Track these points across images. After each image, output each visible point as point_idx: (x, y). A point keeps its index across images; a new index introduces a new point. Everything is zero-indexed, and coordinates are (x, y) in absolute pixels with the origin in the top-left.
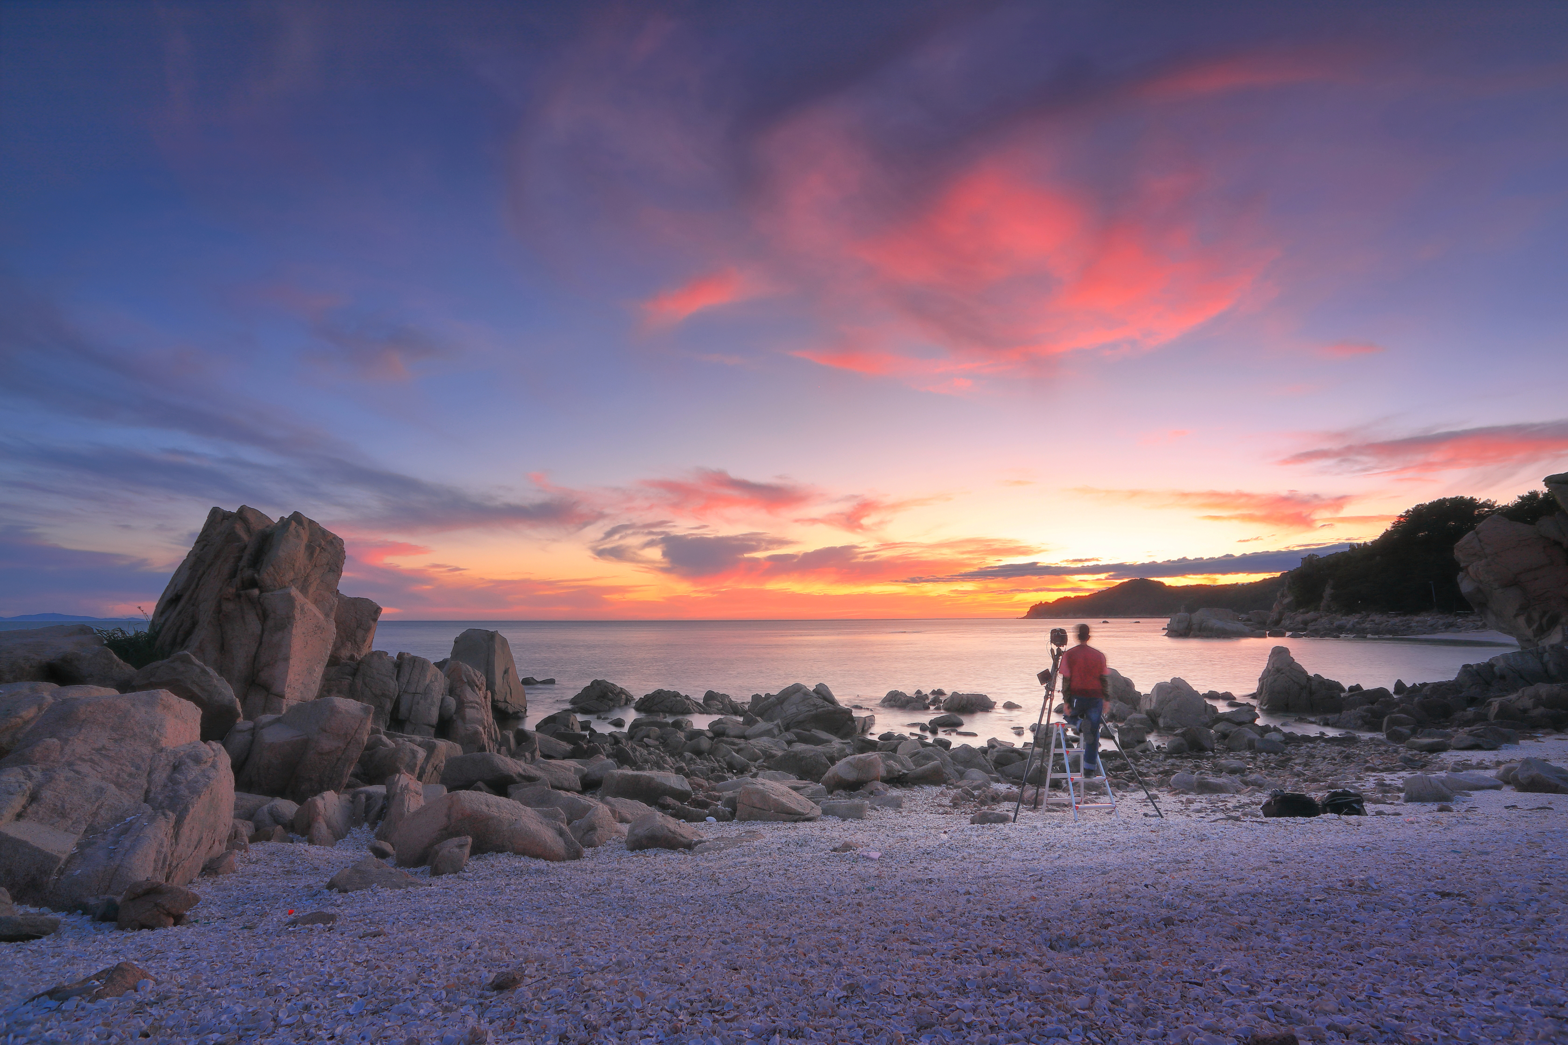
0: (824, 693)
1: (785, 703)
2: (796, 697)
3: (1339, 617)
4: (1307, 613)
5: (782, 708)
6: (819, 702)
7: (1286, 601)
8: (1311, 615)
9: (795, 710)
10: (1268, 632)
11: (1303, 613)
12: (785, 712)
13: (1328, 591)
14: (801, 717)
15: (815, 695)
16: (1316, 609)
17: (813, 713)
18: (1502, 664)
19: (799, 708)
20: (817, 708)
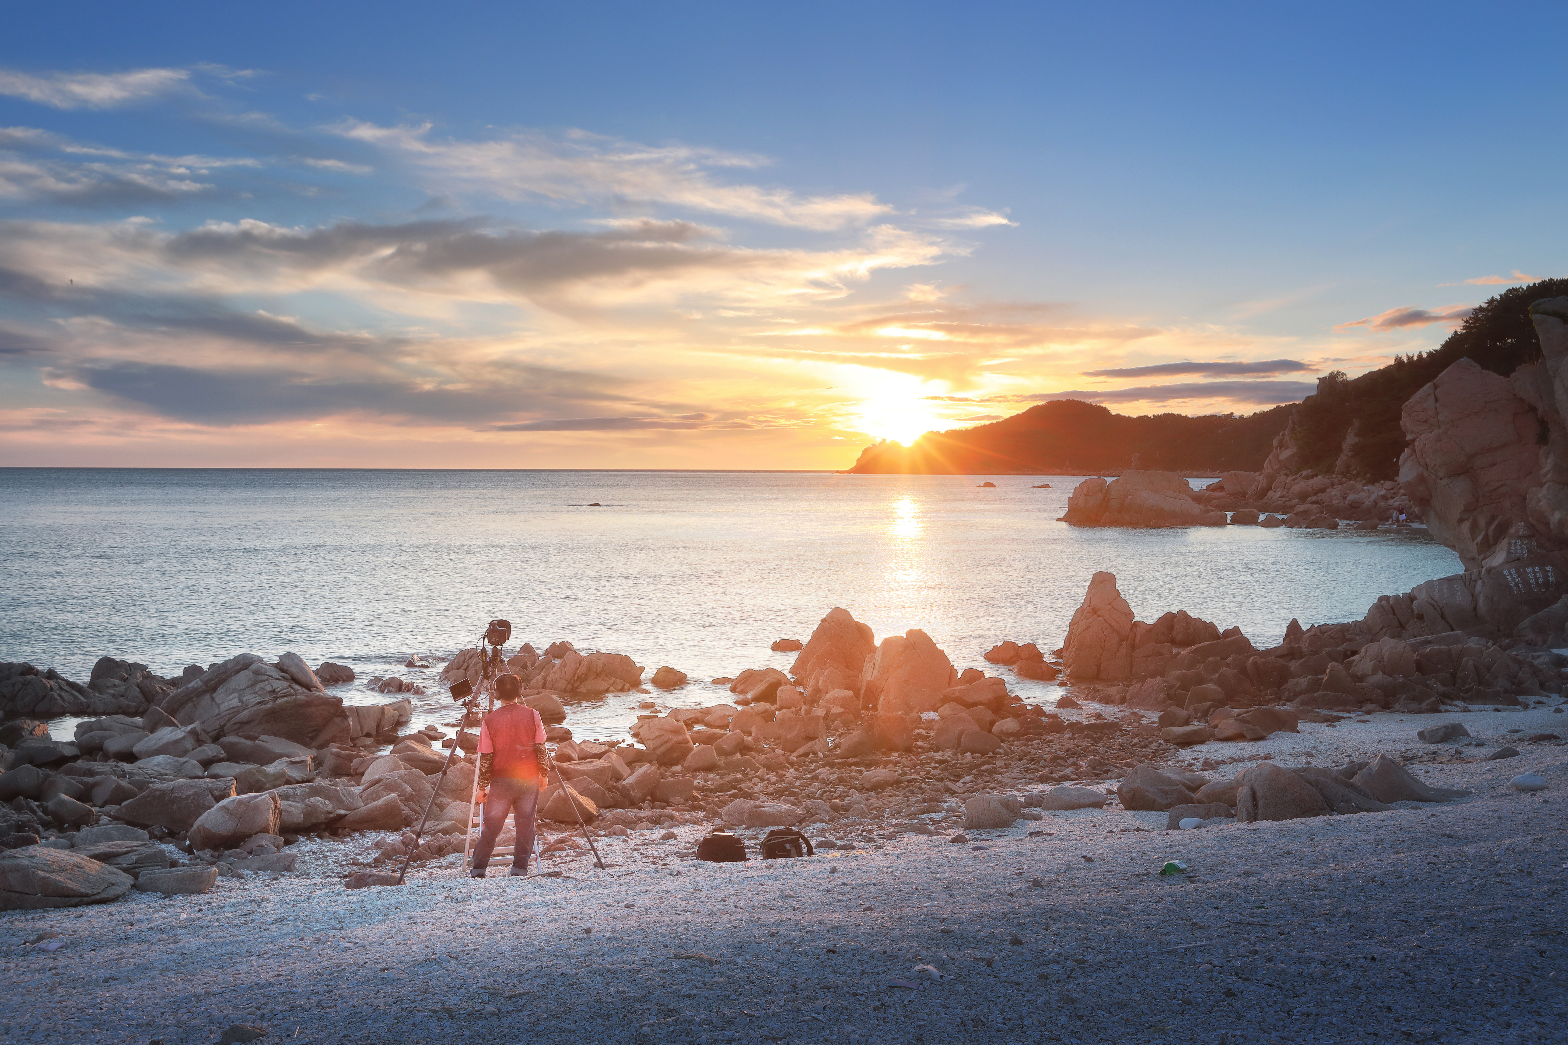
0: (293, 669)
1: (220, 690)
2: (244, 677)
3: (1359, 486)
4: (1312, 477)
5: (213, 699)
6: (281, 685)
7: (1285, 454)
8: (1319, 481)
9: (235, 702)
10: (1229, 514)
11: (1308, 478)
12: (218, 706)
13: (1351, 439)
14: (244, 715)
15: (276, 674)
16: (1329, 471)
17: (268, 706)
18: (1423, 596)
19: (244, 699)
20: (277, 698)
